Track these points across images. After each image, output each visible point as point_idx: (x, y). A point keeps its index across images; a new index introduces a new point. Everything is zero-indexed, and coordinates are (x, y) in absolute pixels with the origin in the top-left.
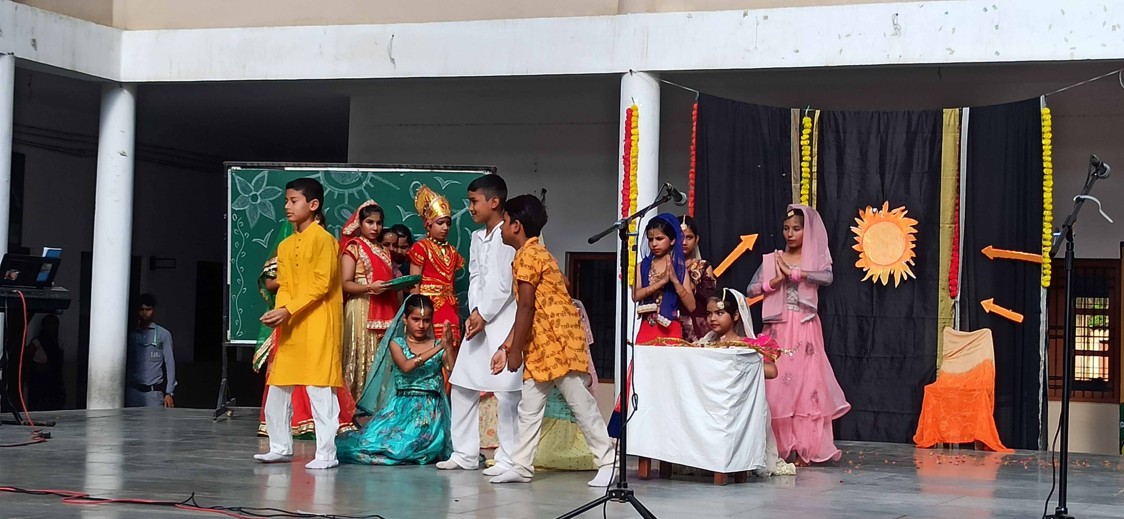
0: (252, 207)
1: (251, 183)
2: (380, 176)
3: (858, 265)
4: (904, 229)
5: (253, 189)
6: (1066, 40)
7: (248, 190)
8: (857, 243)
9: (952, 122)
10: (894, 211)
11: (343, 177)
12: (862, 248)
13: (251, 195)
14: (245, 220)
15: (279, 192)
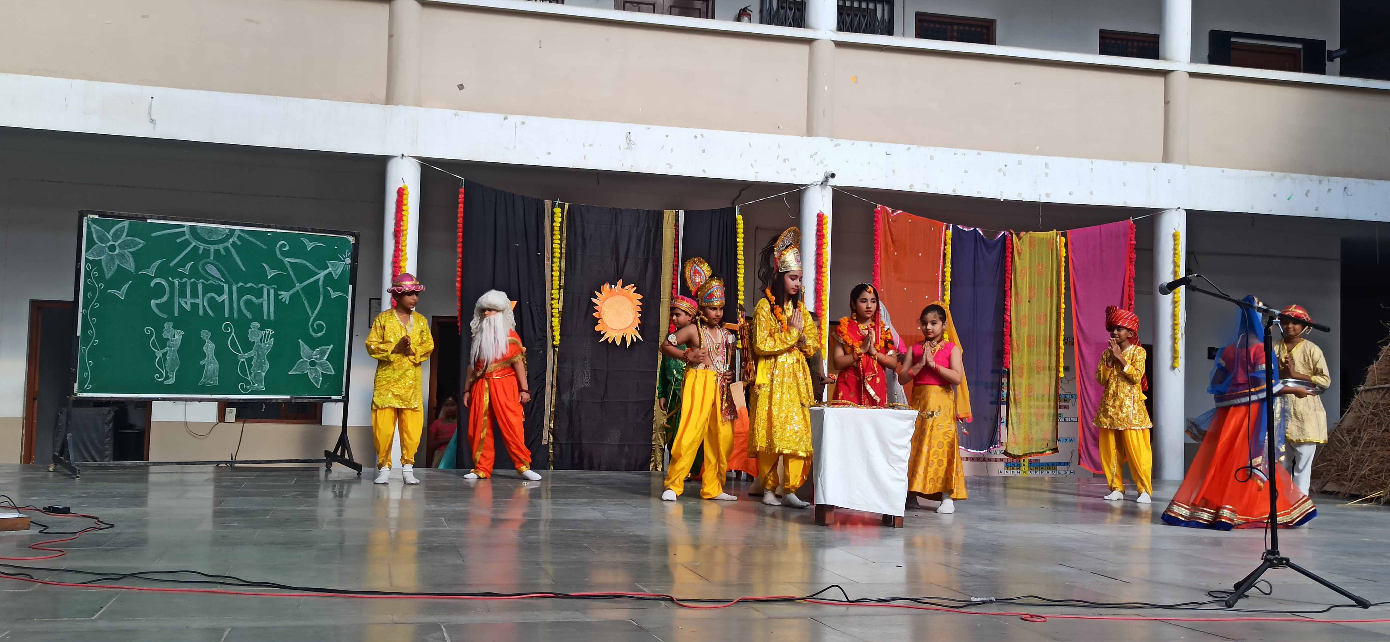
0: (109, 258)
1: (109, 233)
2: (248, 234)
3: (597, 328)
4: (634, 302)
5: (111, 238)
6: (752, 166)
7: (105, 239)
8: (597, 311)
9: (670, 220)
10: (627, 287)
11: (210, 232)
12: (600, 315)
13: (108, 244)
14: (100, 270)
15: (140, 243)
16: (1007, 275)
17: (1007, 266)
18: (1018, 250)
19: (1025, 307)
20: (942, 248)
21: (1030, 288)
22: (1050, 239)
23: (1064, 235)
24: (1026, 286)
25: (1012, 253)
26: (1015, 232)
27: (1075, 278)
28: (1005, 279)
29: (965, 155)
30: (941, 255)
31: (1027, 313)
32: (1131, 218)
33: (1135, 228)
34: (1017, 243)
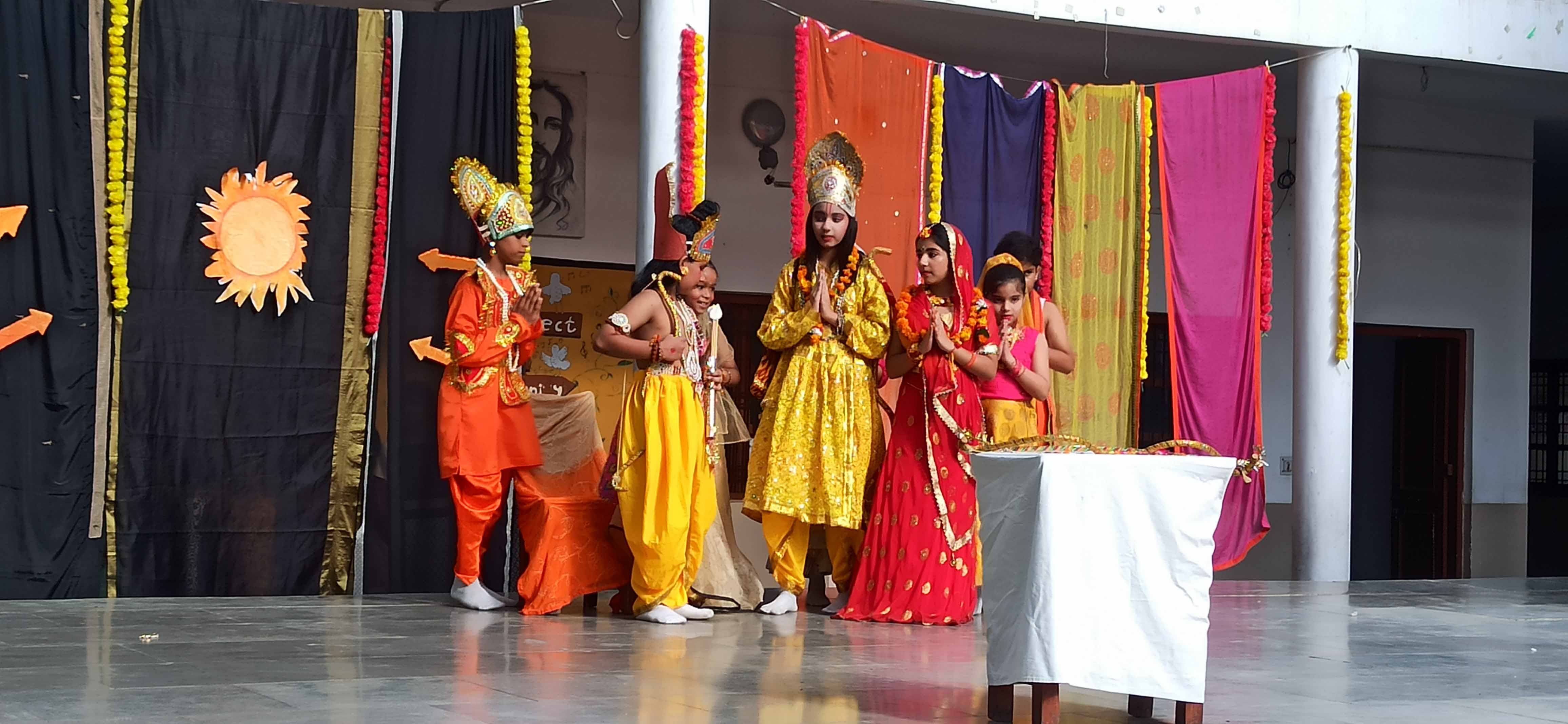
3: (210, 272)
4: (289, 214)
8: (209, 232)
9: (373, 31)
10: (276, 180)
12: (216, 242)
16: (1046, 171)
17: (1046, 153)
18: (1067, 120)
19: (1078, 236)
20: (926, 112)
21: (1089, 197)
22: (1124, 101)
23: (1150, 92)
24: (1081, 194)
25: (1056, 126)
26: (1061, 83)
27: (1169, 180)
28: (1042, 179)
30: (925, 127)
31: (1082, 249)
32: (1267, 63)
33: (1276, 83)
34: (1065, 107)
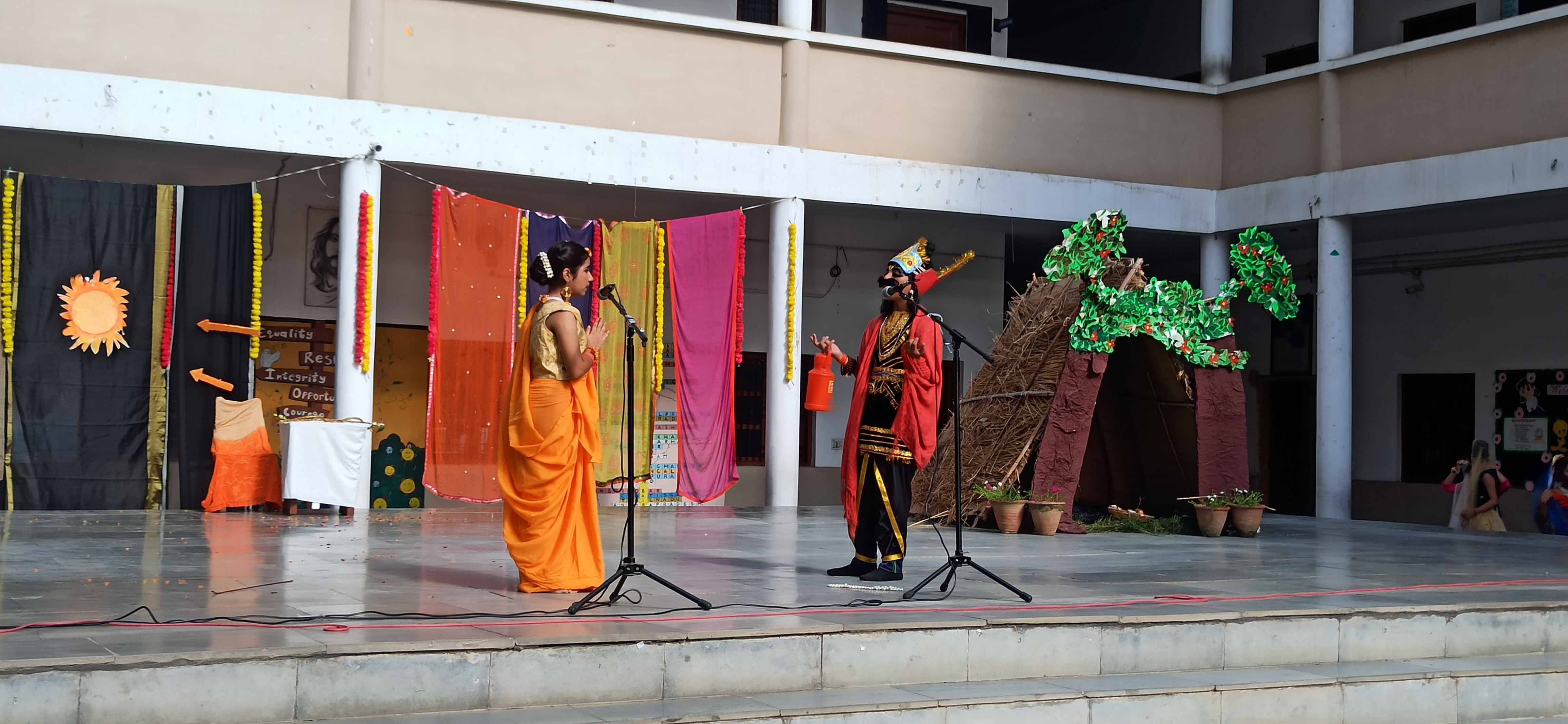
3: (67, 332)
6: (276, 133)
9: (166, 197)
10: (107, 281)
12: (70, 316)
18: (608, 242)
20: (517, 238)
21: (622, 287)
22: (646, 230)
23: (663, 226)
25: (601, 246)
26: (605, 221)
27: (676, 277)
29: (545, 128)
30: (516, 247)
32: (741, 208)
33: (746, 220)
34: (607, 235)
